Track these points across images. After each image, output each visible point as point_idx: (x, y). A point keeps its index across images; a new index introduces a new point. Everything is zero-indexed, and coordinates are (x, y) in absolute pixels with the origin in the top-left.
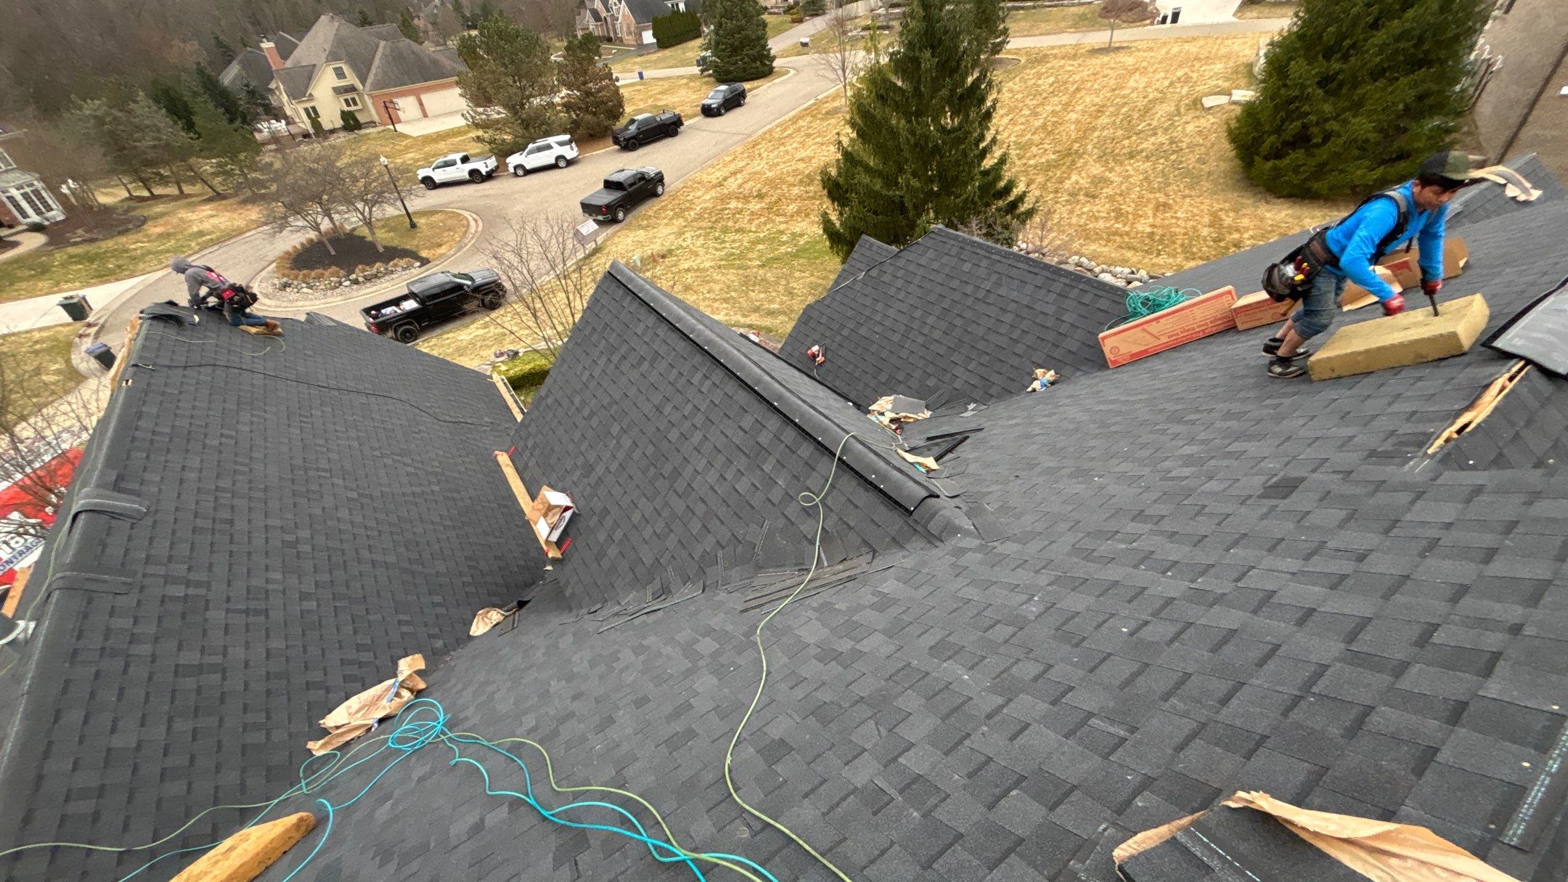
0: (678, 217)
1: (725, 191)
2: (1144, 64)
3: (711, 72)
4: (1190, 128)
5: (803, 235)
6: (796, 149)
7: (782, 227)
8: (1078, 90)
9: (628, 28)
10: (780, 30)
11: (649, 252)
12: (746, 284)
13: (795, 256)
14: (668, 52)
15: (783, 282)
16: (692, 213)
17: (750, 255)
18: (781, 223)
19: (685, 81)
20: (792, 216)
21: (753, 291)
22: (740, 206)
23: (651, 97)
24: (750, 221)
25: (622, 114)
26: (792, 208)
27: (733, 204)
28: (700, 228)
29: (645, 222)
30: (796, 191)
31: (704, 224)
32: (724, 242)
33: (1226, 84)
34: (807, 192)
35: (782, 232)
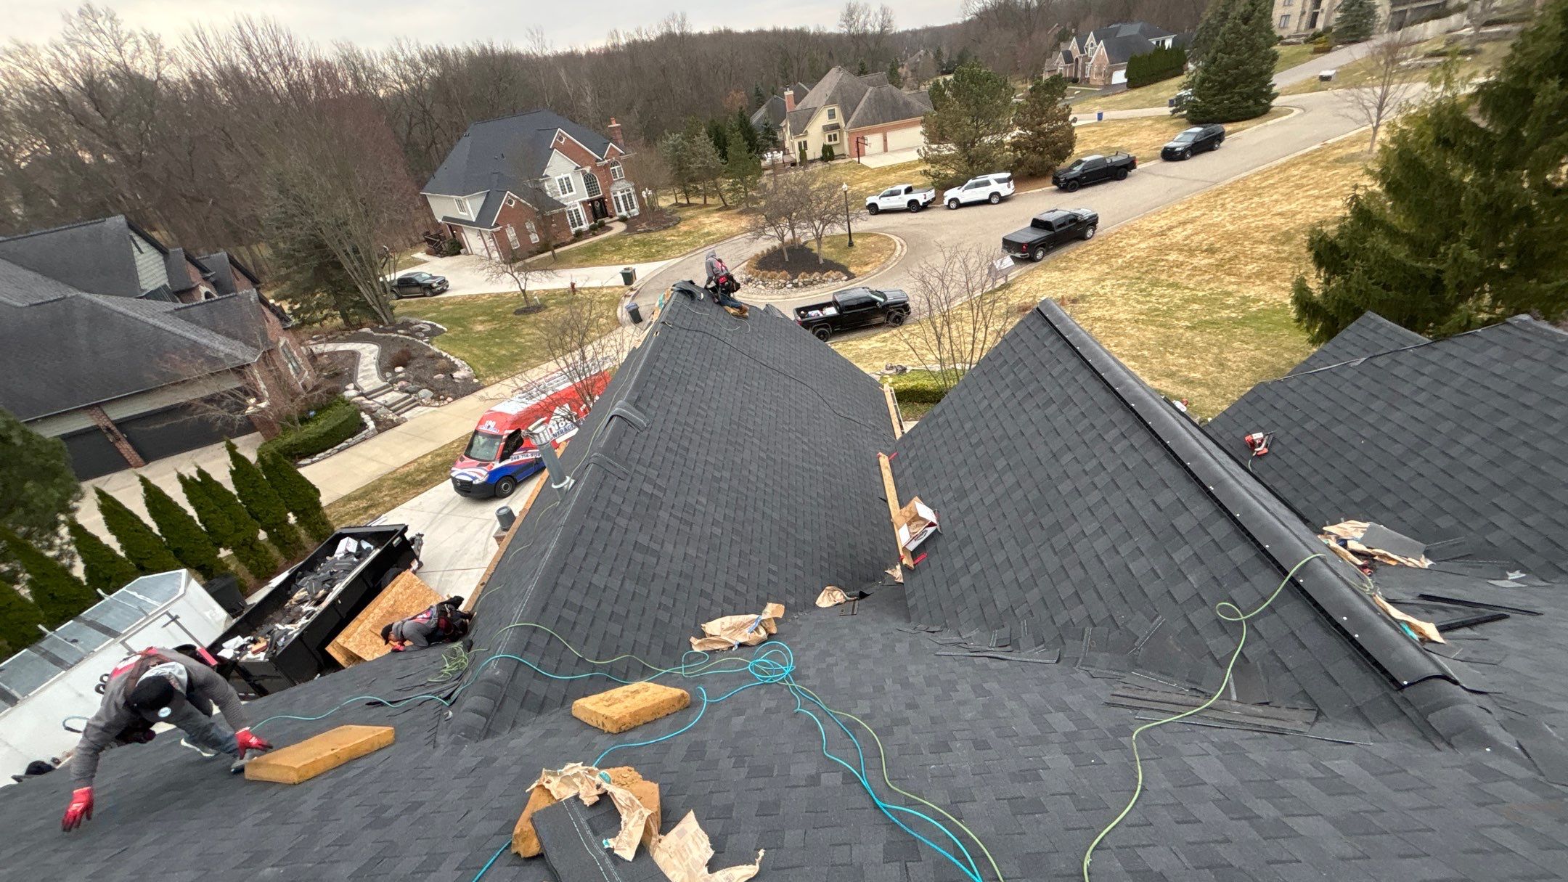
0: (1103, 263)
1: (1167, 241)
3: (1185, 112)
5: (1259, 301)
6: (1277, 201)
7: (1231, 288)
9: (1100, 68)
10: (1294, 63)
11: (1059, 295)
12: (1165, 344)
13: (1240, 323)
14: (1136, 92)
15: (1215, 350)
16: (1120, 261)
17: (1180, 314)
18: (1231, 283)
19: (1150, 122)
20: (1249, 277)
21: (1172, 354)
22: (1181, 258)
23: (1105, 139)
24: (1190, 277)
25: (1069, 154)
26: (1253, 268)
27: (1173, 256)
28: (1126, 277)
29: (1064, 264)
30: (1262, 249)
31: (1130, 274)
32: (1150, 295)
34: (1278, 252)
35: (1229, 294)
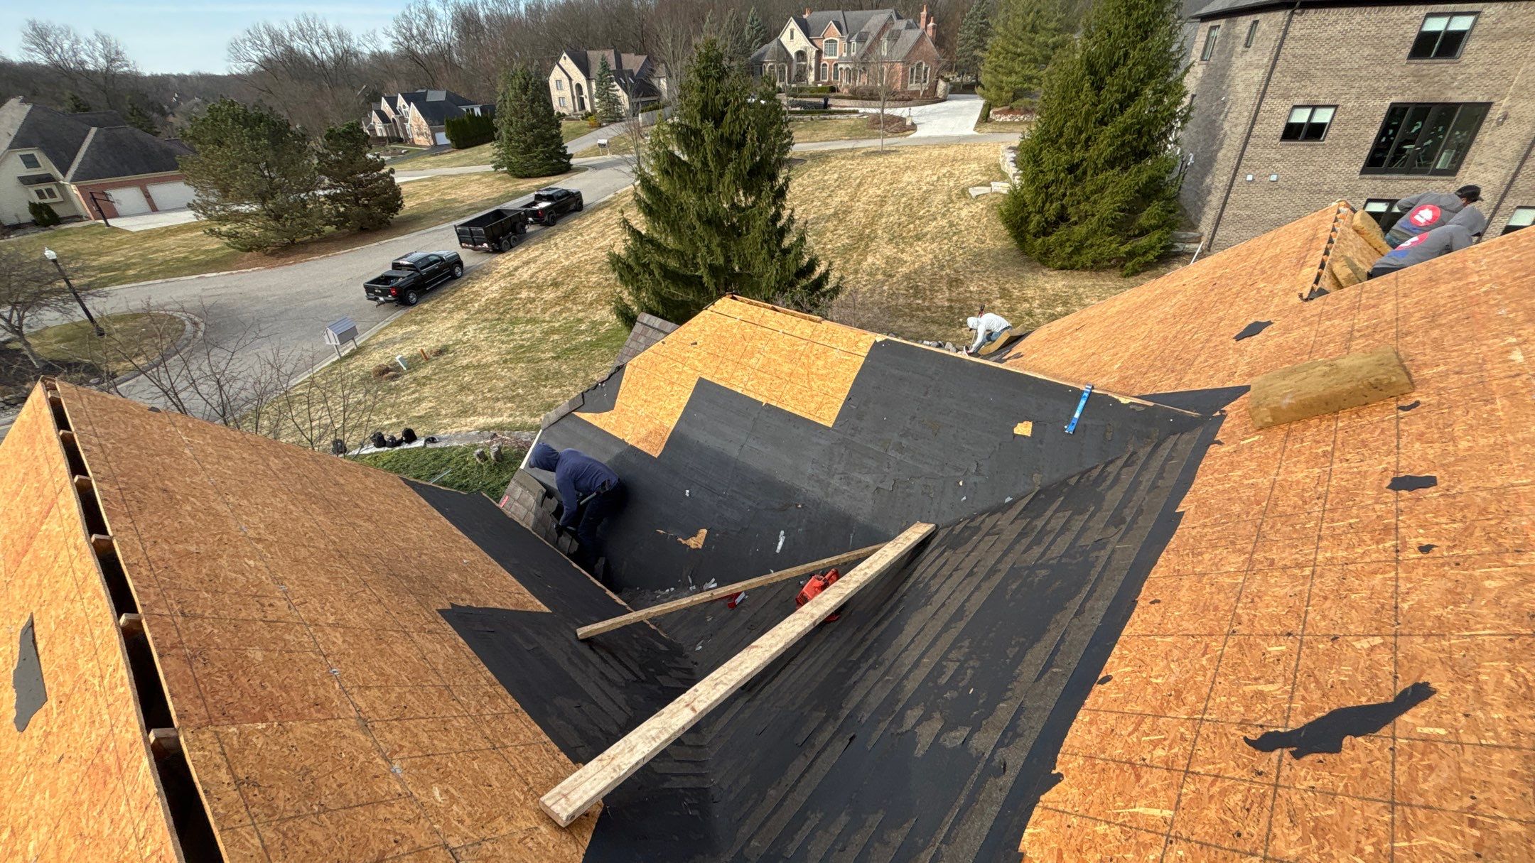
0: (459, 309)
1: (515, 281)
2: (913, 164)
3: (505, 169)
4: (964, 213)
5: (605, 323)
6: (595, 238)
7: (581, 315)
8: (860, 184)
9: (419, 128)
10: (577, 134)
11: (419, 349)
12: (536, 378)
13: (593, 345)
14: (462, 153)
15: (582, 374)
16: (476, 305)
17: (544, 347)
18: (579, 311)
20: (591, 304)
21: (545, 386)
22: (532, 295)
24: (544, 311)
25: (400, 206)
26: (591, 296)
27: (524, 294)
28: (486, 320)
29: (420, 317)
30: (594, 278)
31: (488, 316)
32: (513, 333)
33: (985, 178)
34: (606, 280)
35: (580, 321)
